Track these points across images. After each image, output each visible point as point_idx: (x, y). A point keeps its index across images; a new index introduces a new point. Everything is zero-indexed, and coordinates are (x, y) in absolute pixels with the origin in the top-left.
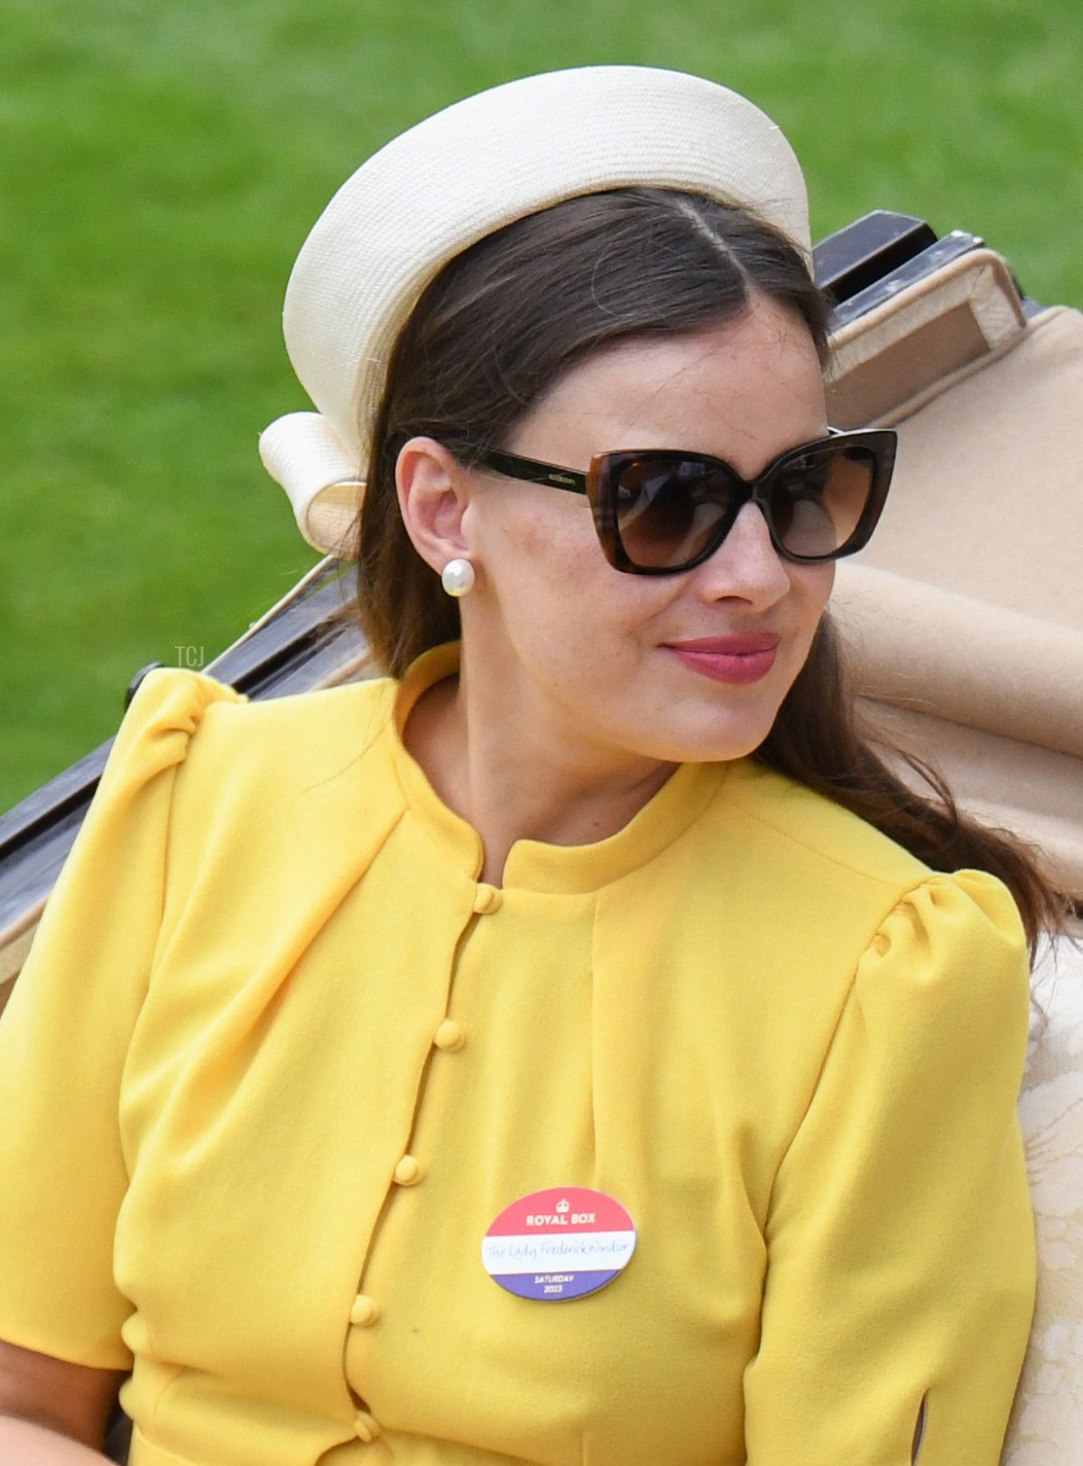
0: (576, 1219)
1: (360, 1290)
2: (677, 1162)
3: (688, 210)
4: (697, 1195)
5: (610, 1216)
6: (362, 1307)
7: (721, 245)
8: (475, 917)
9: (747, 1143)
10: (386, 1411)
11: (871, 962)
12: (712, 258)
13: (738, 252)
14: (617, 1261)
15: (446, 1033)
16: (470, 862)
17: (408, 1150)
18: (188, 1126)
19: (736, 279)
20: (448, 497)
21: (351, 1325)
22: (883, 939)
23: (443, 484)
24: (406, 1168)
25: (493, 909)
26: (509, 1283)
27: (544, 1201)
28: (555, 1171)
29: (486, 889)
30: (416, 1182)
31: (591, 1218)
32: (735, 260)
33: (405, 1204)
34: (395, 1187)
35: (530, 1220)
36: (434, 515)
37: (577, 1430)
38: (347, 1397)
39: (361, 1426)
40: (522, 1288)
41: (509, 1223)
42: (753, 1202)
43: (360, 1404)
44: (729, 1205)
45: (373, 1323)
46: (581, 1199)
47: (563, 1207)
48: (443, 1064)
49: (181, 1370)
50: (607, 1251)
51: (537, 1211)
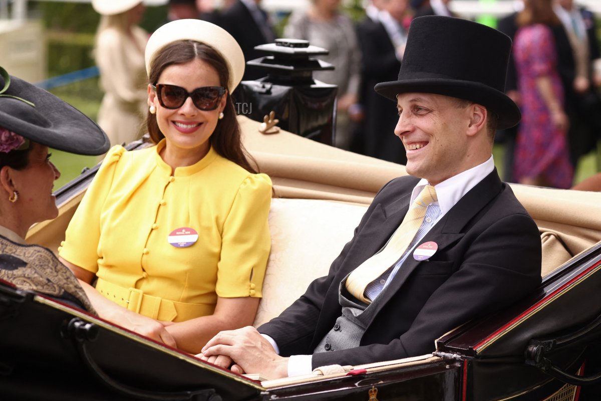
0: (186, 233)
1: (145, 247)
2: (205, 223)
4: (208, 229)
5: (193, 232)
6: (145, 251)
7: (196, 50)
8: (169, 182)
9: (217, 219)
10: (149, 272)
11: (243, 186)
14: (194, 240)
15: (162, 202)
16: (170, 172)
17: (155, 223)
18: (114, 218)
21: (143, 254)
22: (245, 183)
24: (154, 226)
26: (173, 245)
27: (180, 230)
28: (181, 224)
29: (172, 177)
30: (156, 228)
31: (189, 233)
32: (196, 53)
33: (154, 232)
34: (152, 230)
35: (177, 233)
36: (152, 99)
37: (186, 272)
38: (141, 269)
39: (144, 275)
40: (176, 245)
41: (173, 234)
42: (219, 231)
43: (144, 270)
44: (215, 232)
45: (147, 253)
46: (187, 229)
47: (184, 231)
48: (162, 208)
49: (109, 266)
50: (192, 238)
51: (178, 232)
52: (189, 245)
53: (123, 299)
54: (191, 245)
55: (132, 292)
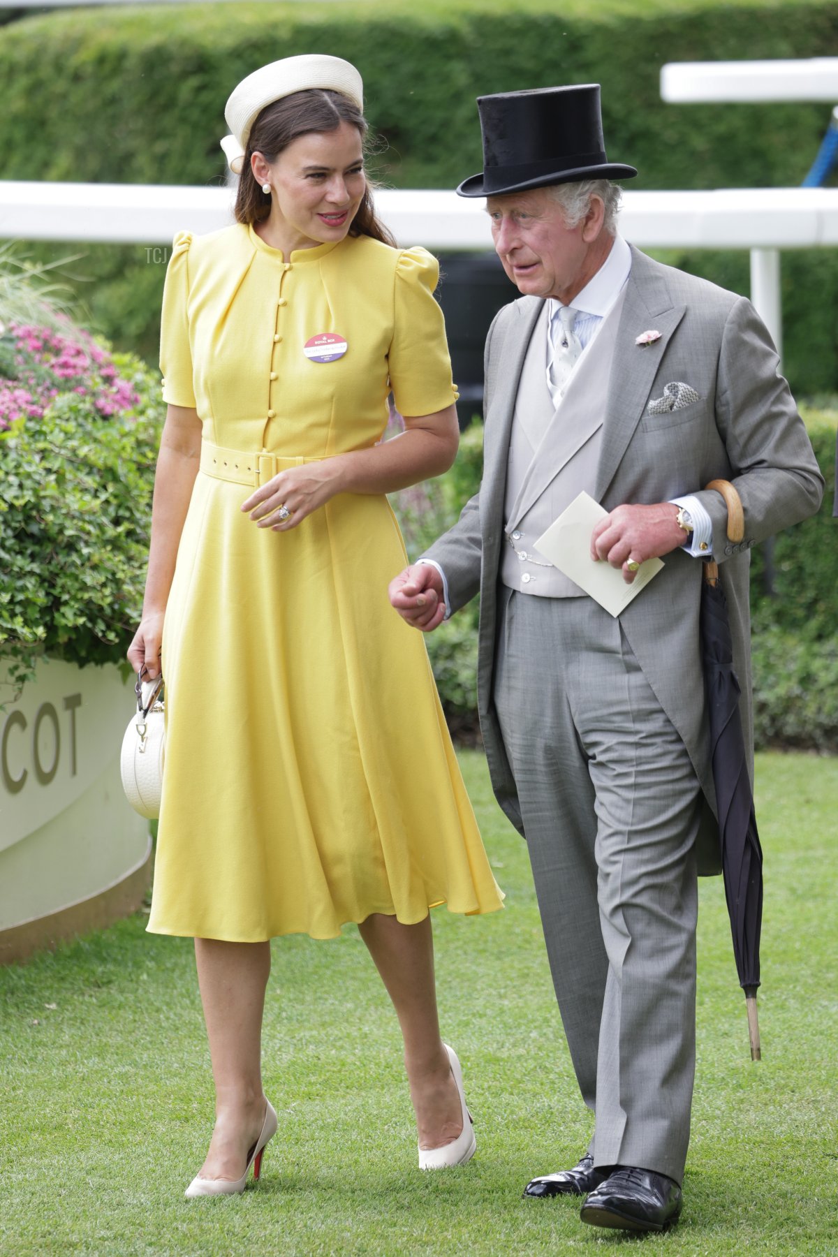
0: (329, 341)
1: (271, 371)
3: (326, 97)
5: (338, 339)
7: (333, 106)
8: (285, 272)
12: (331, 112)
13: (339, 110)
14: (344, 350)
15: (282, 301)
16: (280, 258)
17: (276, 333)
19: (337, 118)
20: (264, 167)
21: (271, 381)
23: (263, 164)
24: (277, 337)
25: (290, 269)
26: (313, 359)
27: (319, 337)
28: (320, 330)
29: (286, 264)
30: (280, 341)
31: (333, 340)
32: (337, 113)
33: (278, 346)
34: (275, 343)
35: (316, 343)
36: (260, 171)
39: (270, 413)
40: (317, 360)
41: (310, 344)
45: (276, 379)
46: (329, 336)
47: (325, 338)
48: (281, 309)
50: (340, 348)
51: (318, 340)
52: (336, 358)
53: (249, 469)
54: (341, 357)
55: (261, 458)
